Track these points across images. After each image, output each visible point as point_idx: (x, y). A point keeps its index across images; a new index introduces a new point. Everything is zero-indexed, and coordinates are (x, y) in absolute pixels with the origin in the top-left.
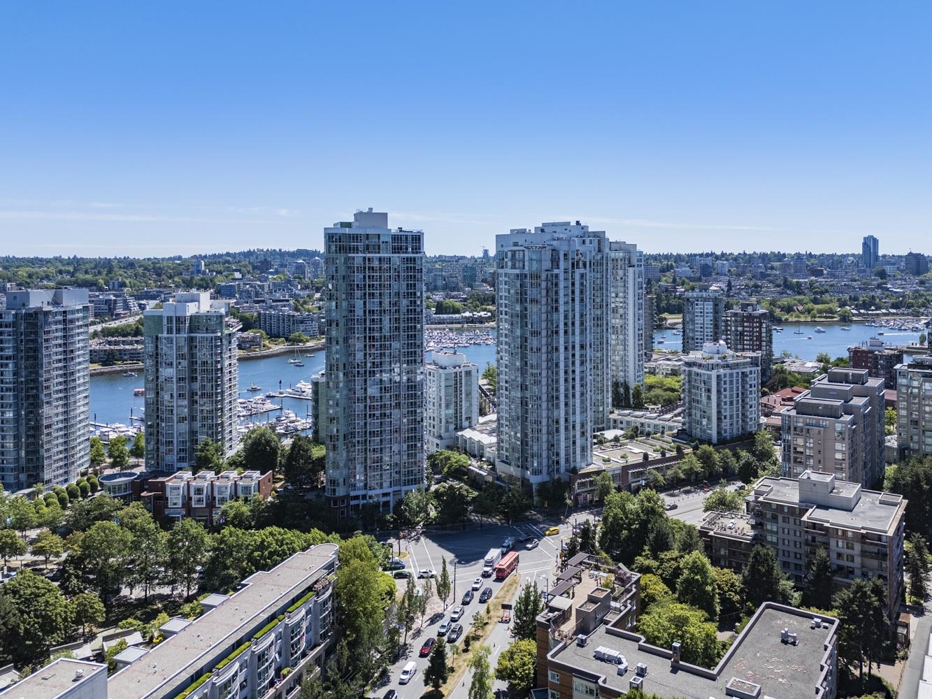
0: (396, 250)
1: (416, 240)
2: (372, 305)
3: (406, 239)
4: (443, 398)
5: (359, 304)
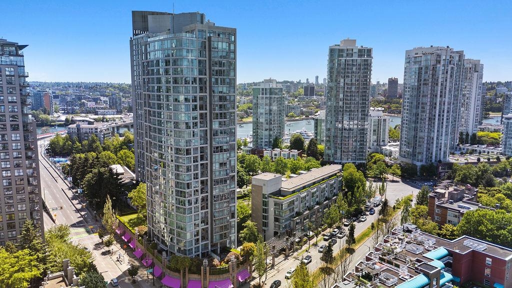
0: (360, 56)
1: (369, 51)
2: (348, 80)
3: (365, 51)
4: (372, 130)
5: (342, 80)
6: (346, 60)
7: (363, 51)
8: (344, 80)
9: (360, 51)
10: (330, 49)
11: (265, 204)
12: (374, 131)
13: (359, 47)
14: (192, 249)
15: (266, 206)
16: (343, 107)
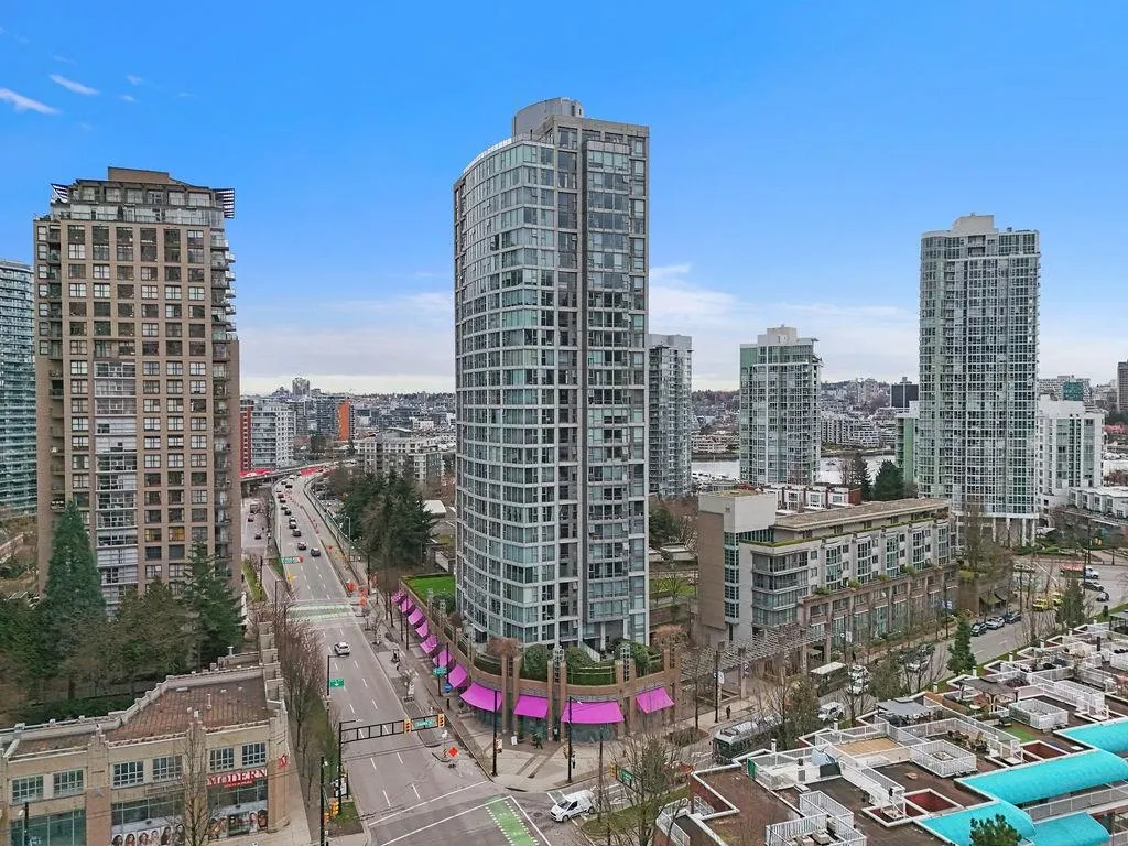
0: (1005, 252)
1: (1030, 239)
2: (974, 313)
3: (1017, 240)
4: (1055, 449)
5: (958, 313)
6: (966, 263)
7: (1014, 239)
8: (965, 311)
9: (1003, 239)
10: (923, 240)
11: (731, 557)
12: (1061, 449)
13: (1003, 231)
14: (536, 628)
15: (733, 564)
16: (964, 376)
